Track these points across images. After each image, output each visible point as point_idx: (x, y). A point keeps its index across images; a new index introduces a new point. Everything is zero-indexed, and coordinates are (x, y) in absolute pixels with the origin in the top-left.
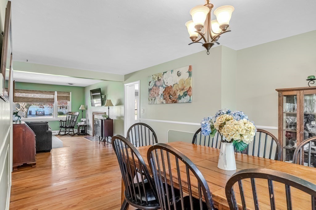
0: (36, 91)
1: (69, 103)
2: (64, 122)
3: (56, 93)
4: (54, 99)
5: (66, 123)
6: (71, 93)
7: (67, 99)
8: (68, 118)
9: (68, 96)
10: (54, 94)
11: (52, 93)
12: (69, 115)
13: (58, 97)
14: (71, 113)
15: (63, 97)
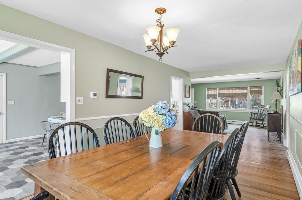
0: (232, 88)
1: (262, 97)
2: (254, 114)
3: (249, 88)
4: (247, 93)
5: (257, 115)
6: (263, 87)
7: (259, 93)
8: (260, 111)
9: (260, 90)
10: (247, 89)
11: (246, 88)
12: (262, 107)
13: (250, 91)
14: (263, 106)
15: (256, 91)
